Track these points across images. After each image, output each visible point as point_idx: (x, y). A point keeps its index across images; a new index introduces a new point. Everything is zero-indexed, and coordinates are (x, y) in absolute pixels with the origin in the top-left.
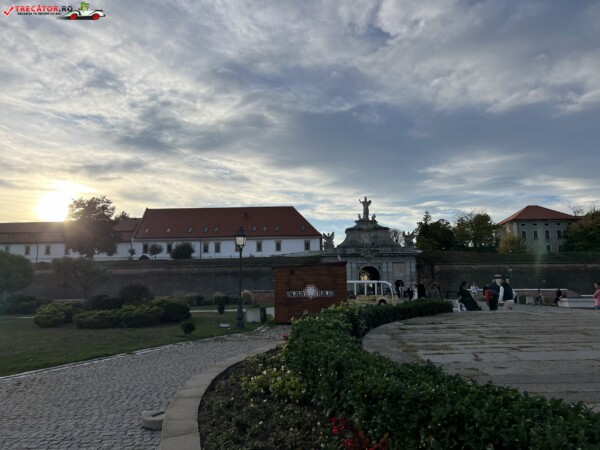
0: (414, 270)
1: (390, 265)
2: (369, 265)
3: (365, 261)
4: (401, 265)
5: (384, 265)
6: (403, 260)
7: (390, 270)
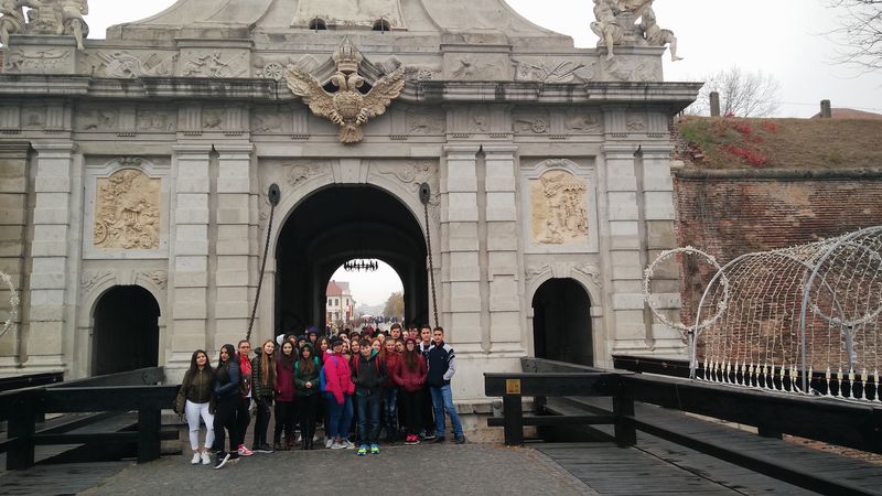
0: (663, 206)
1: (501, 171)
2: (350, 174)
3: (322, 145)
4: (577, 174)
5: (459, 172)
6: (583, 140)
7: (500, 206)
